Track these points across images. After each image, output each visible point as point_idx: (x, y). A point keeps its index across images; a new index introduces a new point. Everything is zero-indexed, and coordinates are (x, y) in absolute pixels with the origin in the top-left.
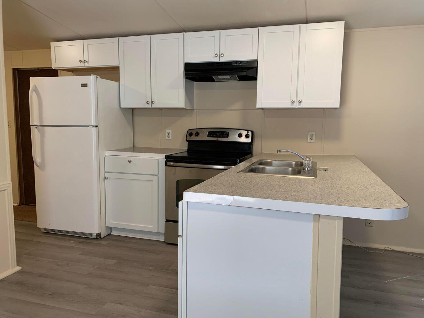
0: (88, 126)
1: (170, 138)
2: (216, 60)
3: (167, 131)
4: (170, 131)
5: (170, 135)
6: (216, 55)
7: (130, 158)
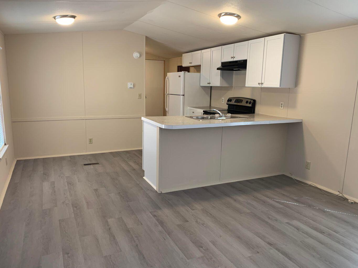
0: (180, 95)
1: (223, 102)
2: (232, 60)
3: (222, 98)
4: (224, 99)
5: (223, 100)
6: (232, 58)
7: (194, 111)
